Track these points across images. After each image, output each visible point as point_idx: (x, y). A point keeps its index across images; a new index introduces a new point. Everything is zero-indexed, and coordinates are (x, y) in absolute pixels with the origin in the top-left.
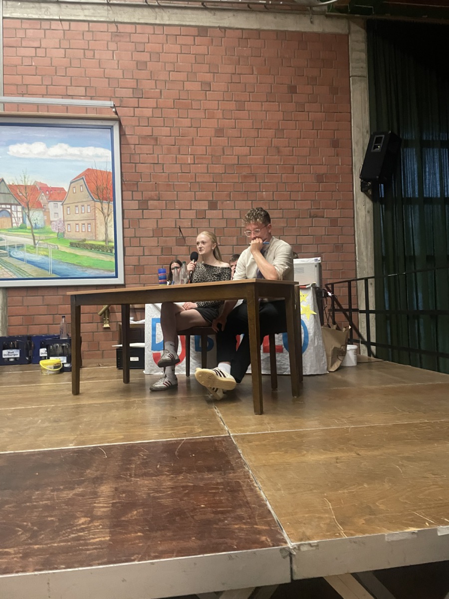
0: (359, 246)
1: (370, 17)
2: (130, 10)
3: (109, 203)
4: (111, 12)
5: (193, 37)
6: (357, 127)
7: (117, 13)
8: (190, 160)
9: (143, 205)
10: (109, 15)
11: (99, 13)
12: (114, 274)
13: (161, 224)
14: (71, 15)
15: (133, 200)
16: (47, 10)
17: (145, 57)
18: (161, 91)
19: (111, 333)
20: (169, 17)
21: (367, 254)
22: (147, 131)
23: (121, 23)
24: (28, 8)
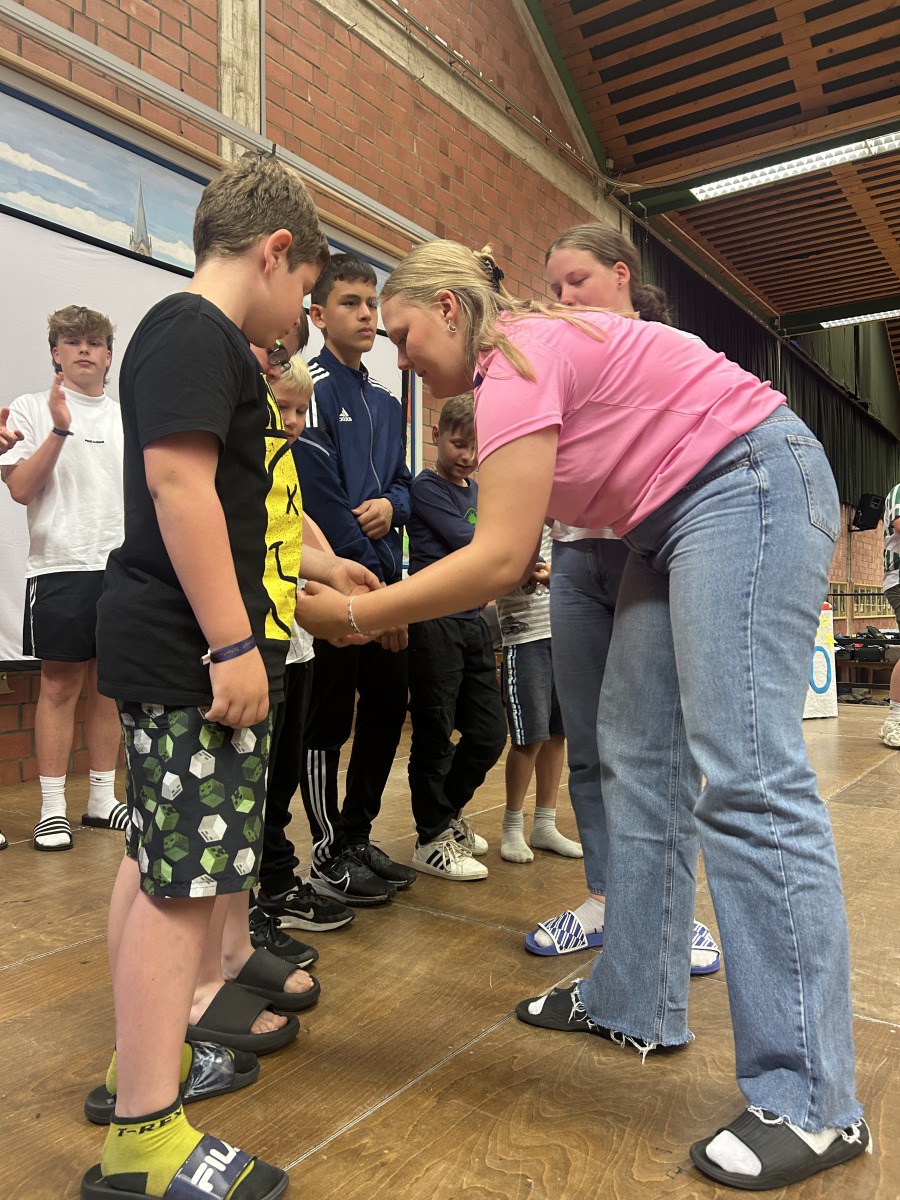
2: (435, 67)
5: (496, 160)
7: (419, 64)
10: (410, 62)
11: (397, 47)
14: (365, 30)
17: (448, 167)
20: (474, 108)
23: (423, 85)
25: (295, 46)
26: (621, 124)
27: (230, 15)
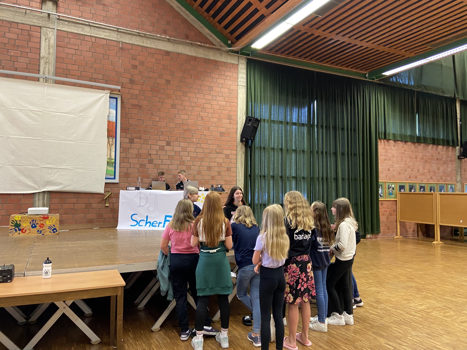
0: (239, 169)
1: (249, 57)
2: (130, 36)
3: (113, 139)
4: (119, 36)
5: (162, 56)
6: (240, 110)
7: (122, 37)
8: (158, 119)
9: (131, 141)
10: (118, 38)
11: (112, 36)
12: (113, 177)
13: (141, 152)
14: (96, 34)
15: (126, 138)
16: (83, 29)
17: (136, 63)
18: (144, 82)
19: (110, 209)
20: (150, 43)
21: (242, 174)
22: (135, 102)
23: (124, 43)
24: (72, 26)
25: (68, 46)
26: (226, 30)
27: (44, 46)
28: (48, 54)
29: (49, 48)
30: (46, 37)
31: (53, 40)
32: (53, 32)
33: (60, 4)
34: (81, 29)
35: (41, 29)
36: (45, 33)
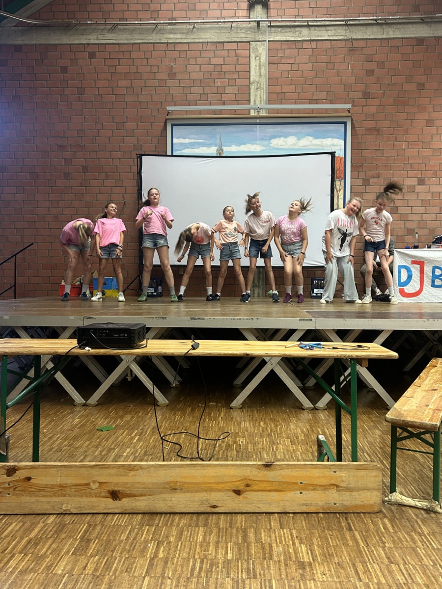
2: (363, 28)
4: (348, 31)
8: (405, 145)
9: (366, 182)
10: (347, 34)
11: (339, 33)
14: (318, 36)
15: (358, 178)
16: (300, 33)
18: (384, 93)
20: (394, 32)
22: (371, 124)
23: (356, 40)
24: (287, 32)
25: (283, 61)
27: (254, 66)
28: (259, 77)
29: (260, 69)
30: (256, 54)
31: (265, 57)
32: (263, 45)
33: (272, 4)
34: (297, 33)
35: (250, 44)
36: (255, 50)
